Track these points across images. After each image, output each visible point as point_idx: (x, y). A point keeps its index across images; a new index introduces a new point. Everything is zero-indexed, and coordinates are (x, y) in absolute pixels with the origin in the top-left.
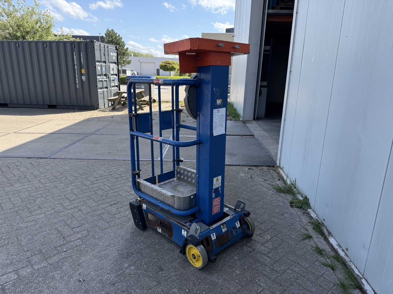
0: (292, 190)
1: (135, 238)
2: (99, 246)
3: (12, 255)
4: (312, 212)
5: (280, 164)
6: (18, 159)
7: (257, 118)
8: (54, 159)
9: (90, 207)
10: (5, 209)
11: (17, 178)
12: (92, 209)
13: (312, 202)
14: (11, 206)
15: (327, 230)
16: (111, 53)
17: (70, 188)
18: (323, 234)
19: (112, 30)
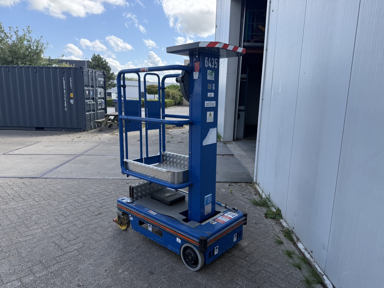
0: (266, 203)
1: (127, 248)
3: (14, 266)
4: (283, 222)
5: (256, 181)
6: (11, 179)
7: (236, 139)
8: (46, 178)
11: (11, 197)
12: (86, 224)
13: (283, 213)
14: (9, 223)
15: (296, 237)
16: (99, 78)
17: (64, 205)
18: (292, 240)
19: (99, 55)
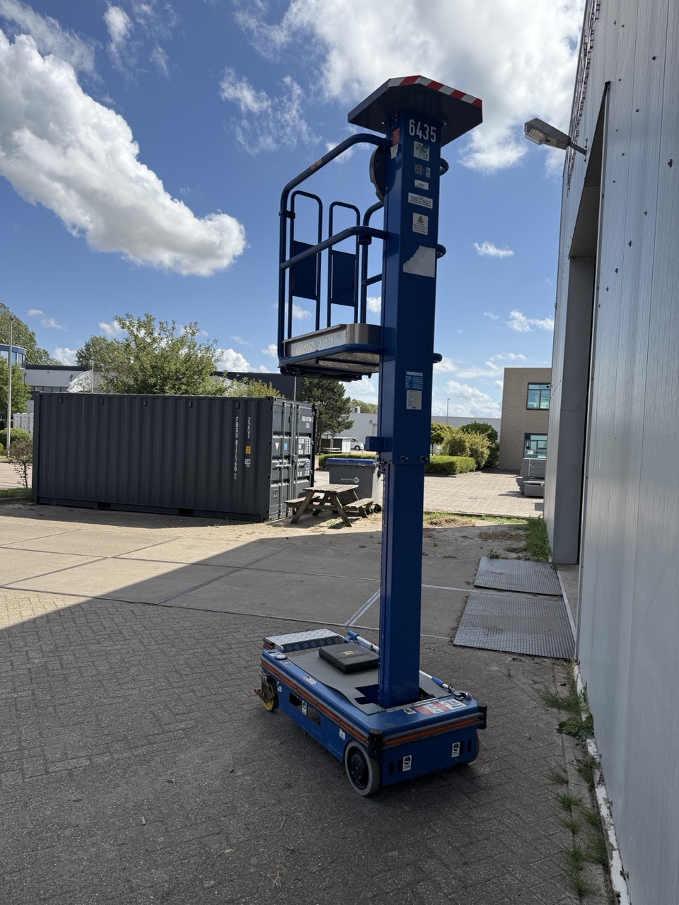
4: (592, 744)
5: (577, 656)
11: (107, 632)
16: (303, 417)
18: (589, 779)
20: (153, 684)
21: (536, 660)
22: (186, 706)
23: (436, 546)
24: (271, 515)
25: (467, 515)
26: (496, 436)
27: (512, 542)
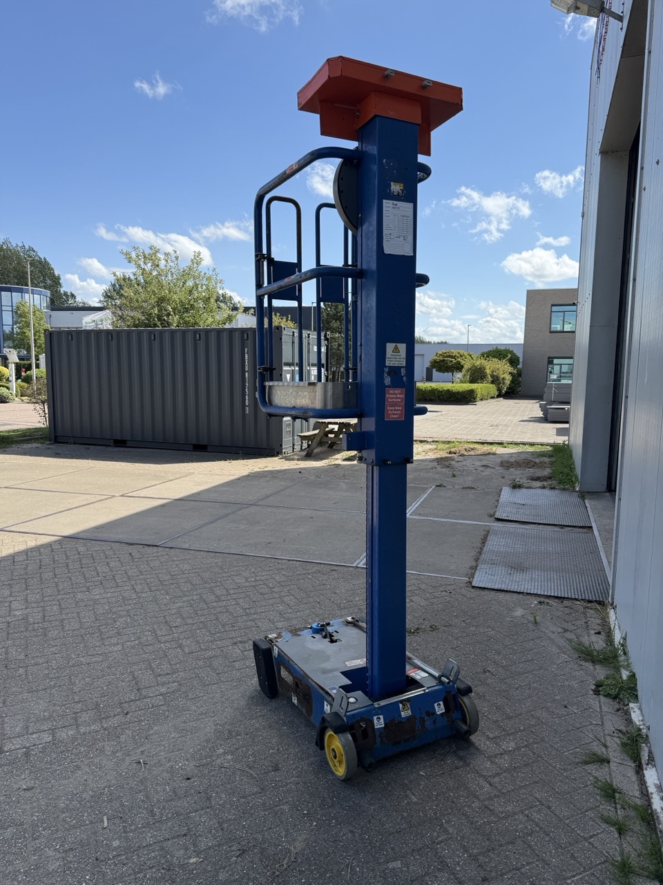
0: (615, 657)
1: (254, 707)
2: (188, 712)
4: (636, 709)
9: (198, 642)
10: (66, 629)
11: (100, 578)
15: (650, 752)
16: (315, 347)
17: (178, 605)
18: (636, 758)
20: (139, 638)
21: (566, 603)
22: (171, 665)
23: (454, 476)
24: (285, 448)
25: (487, 443)
26: (518, 361)
27: (536, 470)
